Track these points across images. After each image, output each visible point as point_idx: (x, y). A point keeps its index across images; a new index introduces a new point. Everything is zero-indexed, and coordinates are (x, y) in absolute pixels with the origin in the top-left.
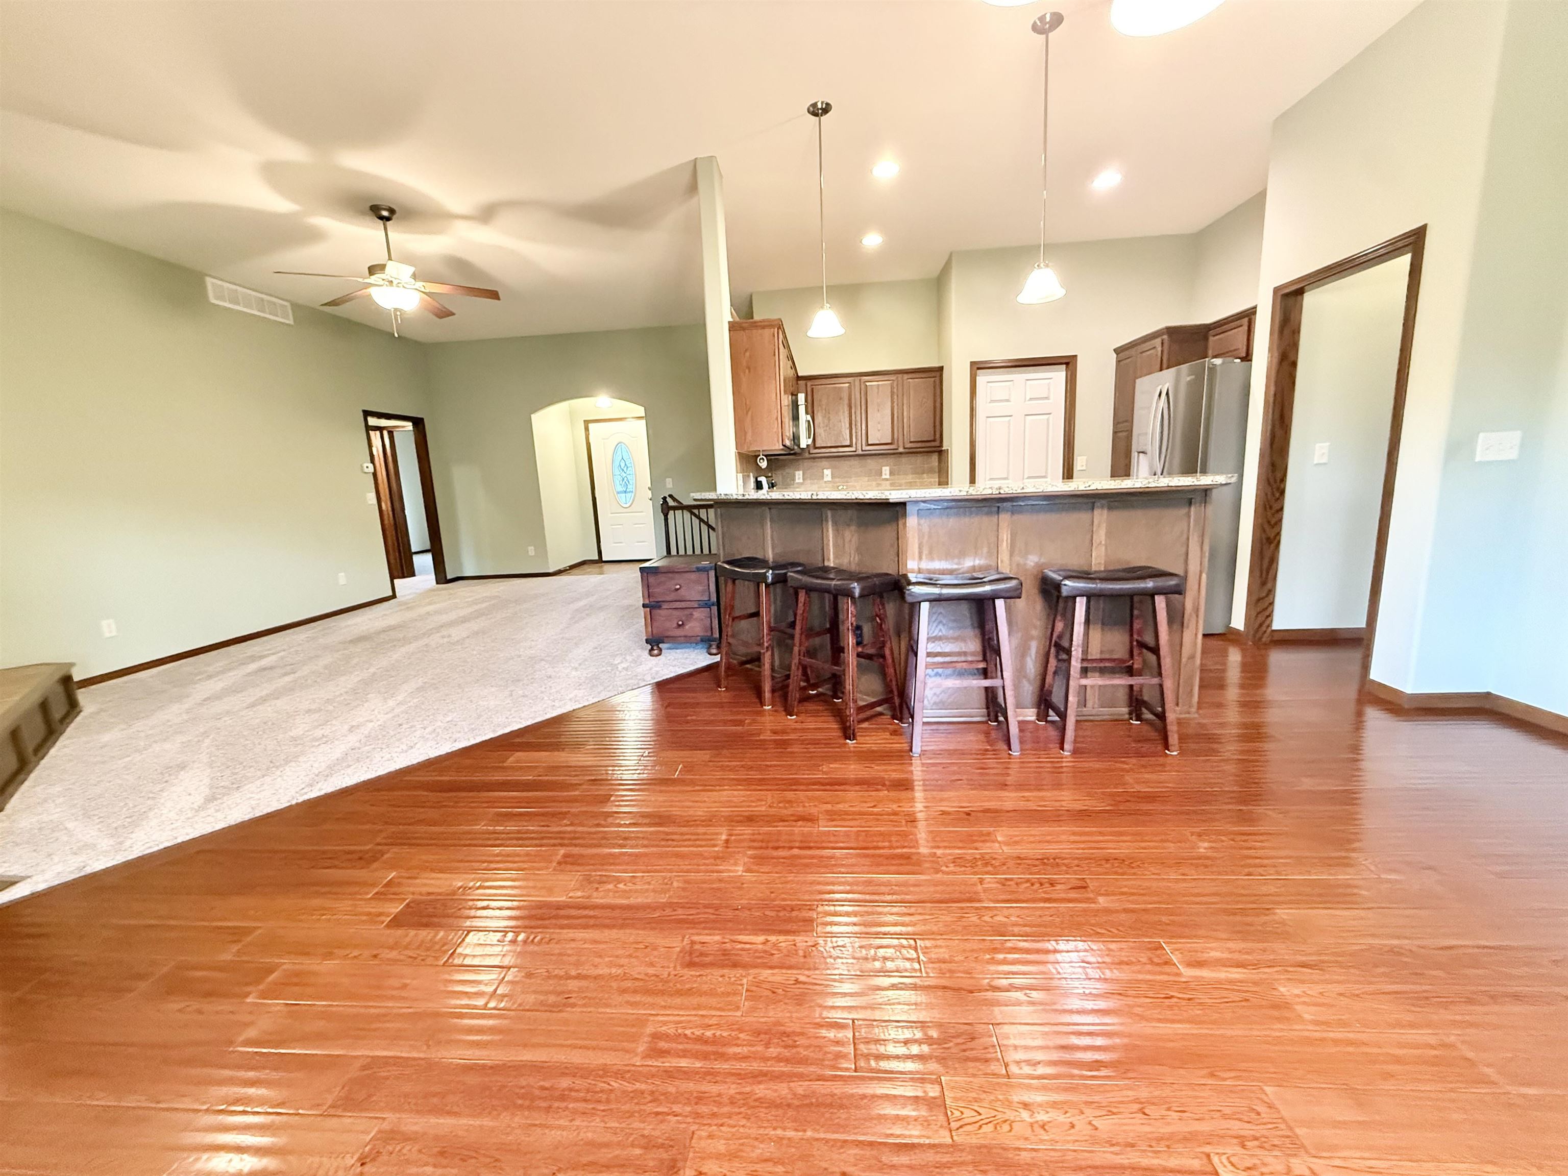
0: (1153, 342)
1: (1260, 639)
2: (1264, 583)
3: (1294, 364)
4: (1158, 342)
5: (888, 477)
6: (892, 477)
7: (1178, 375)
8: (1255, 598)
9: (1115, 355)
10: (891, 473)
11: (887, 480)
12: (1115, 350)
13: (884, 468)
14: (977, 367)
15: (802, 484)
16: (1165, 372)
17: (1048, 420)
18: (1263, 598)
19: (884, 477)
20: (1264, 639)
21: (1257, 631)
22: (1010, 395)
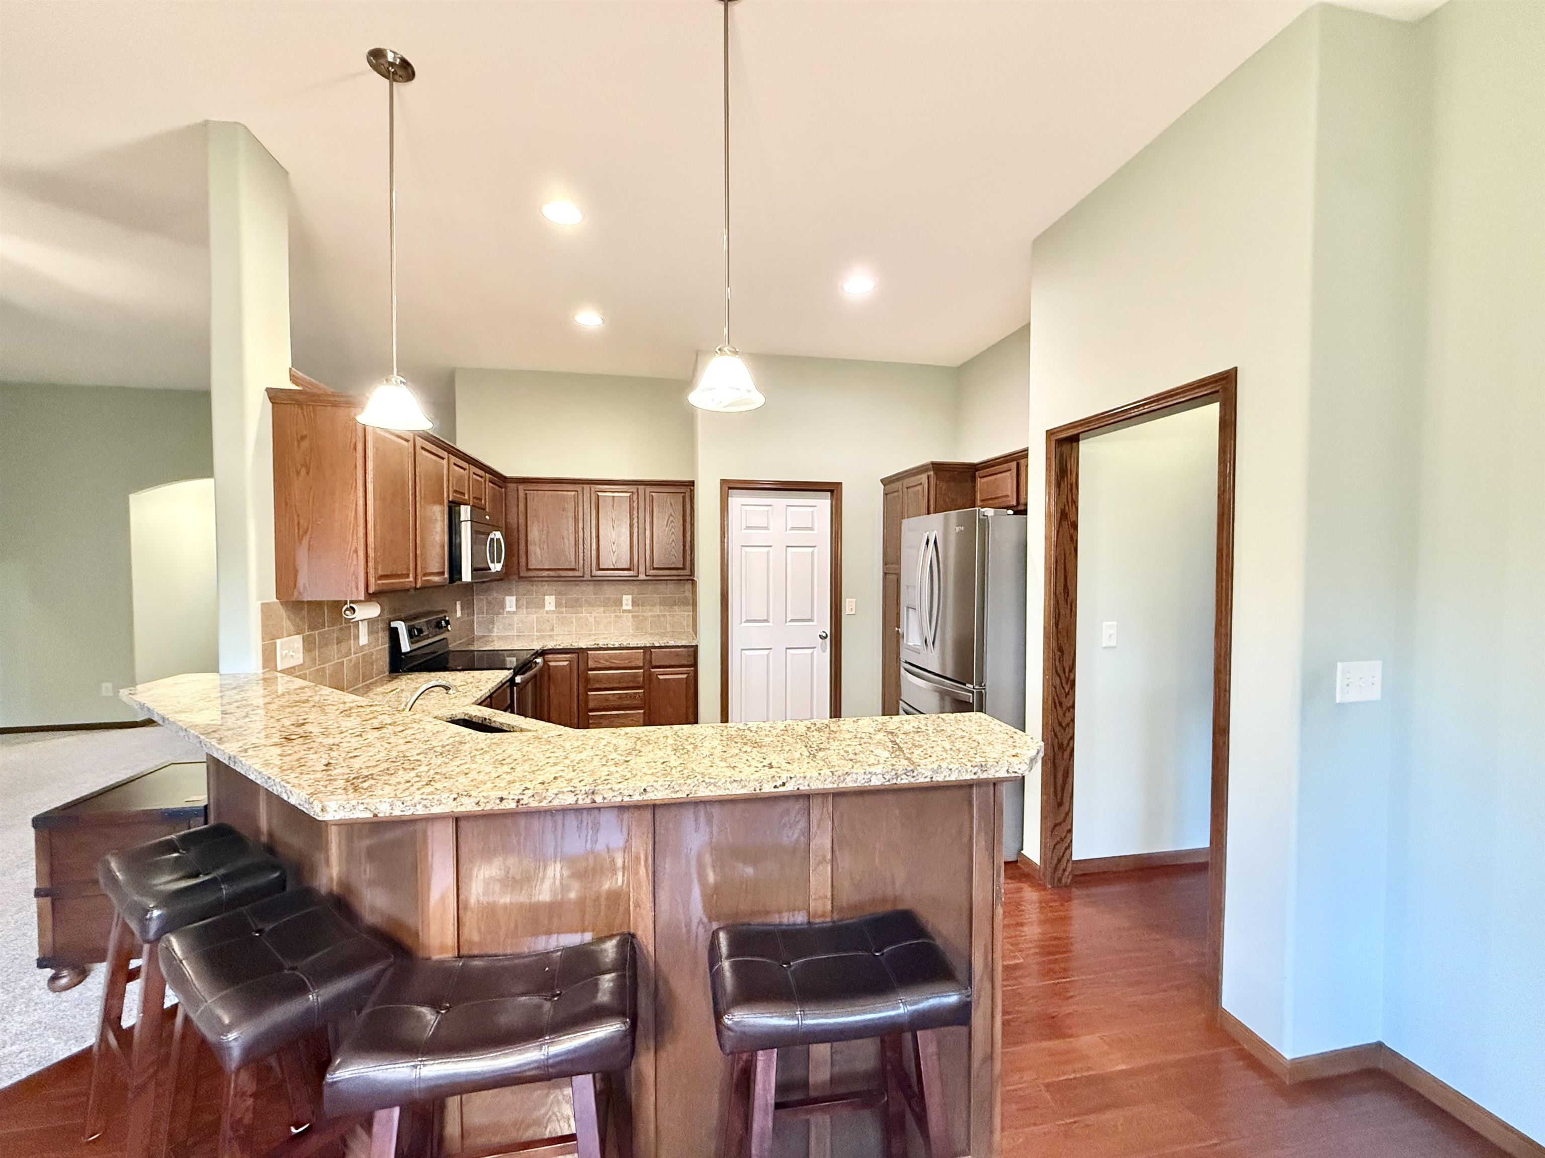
0: (920, 476)
1: (1060, 880)
2: (1060, 804)
3: (1075, 526)
4: (923, 478)
5: (630, 607)
6: (636, 609)
7: (946, 520)
8: (1050, 824)
9: (882, 486)
10: (634, 603)
11: (629, 611)
12: (882, 481)
13: (625, 597)
14: (729, 486)
15: (514, 613)
16: (932, 516)
17: (812, 553)
18: (1060, 824)
19: (625, 607)
20: (1064, 881)
21: (1056, 869)
22: (768, 522)
